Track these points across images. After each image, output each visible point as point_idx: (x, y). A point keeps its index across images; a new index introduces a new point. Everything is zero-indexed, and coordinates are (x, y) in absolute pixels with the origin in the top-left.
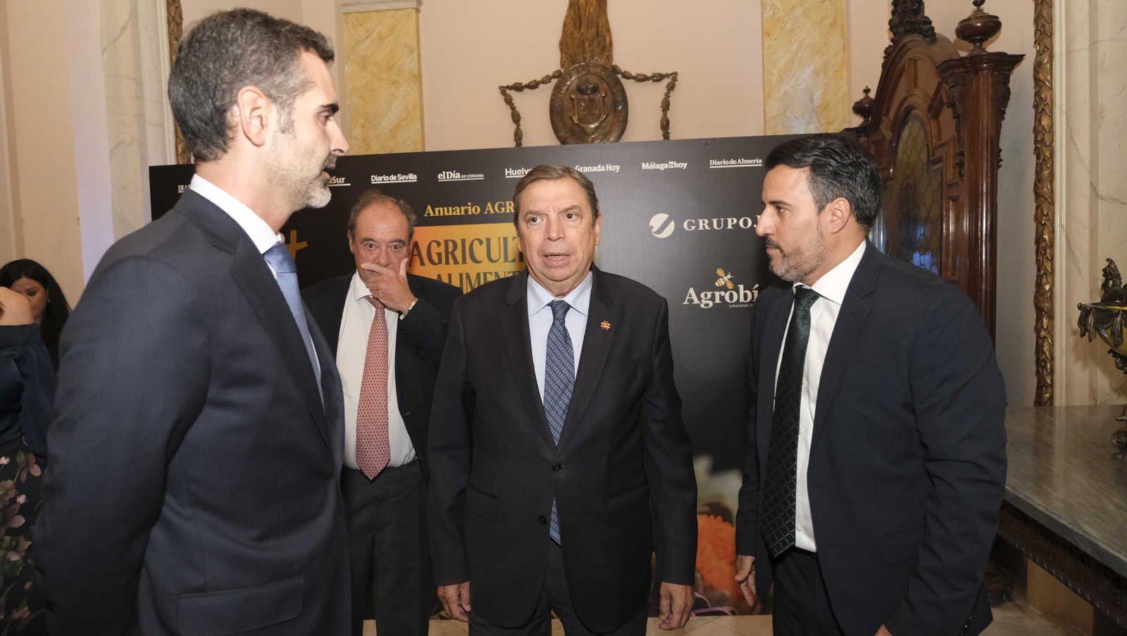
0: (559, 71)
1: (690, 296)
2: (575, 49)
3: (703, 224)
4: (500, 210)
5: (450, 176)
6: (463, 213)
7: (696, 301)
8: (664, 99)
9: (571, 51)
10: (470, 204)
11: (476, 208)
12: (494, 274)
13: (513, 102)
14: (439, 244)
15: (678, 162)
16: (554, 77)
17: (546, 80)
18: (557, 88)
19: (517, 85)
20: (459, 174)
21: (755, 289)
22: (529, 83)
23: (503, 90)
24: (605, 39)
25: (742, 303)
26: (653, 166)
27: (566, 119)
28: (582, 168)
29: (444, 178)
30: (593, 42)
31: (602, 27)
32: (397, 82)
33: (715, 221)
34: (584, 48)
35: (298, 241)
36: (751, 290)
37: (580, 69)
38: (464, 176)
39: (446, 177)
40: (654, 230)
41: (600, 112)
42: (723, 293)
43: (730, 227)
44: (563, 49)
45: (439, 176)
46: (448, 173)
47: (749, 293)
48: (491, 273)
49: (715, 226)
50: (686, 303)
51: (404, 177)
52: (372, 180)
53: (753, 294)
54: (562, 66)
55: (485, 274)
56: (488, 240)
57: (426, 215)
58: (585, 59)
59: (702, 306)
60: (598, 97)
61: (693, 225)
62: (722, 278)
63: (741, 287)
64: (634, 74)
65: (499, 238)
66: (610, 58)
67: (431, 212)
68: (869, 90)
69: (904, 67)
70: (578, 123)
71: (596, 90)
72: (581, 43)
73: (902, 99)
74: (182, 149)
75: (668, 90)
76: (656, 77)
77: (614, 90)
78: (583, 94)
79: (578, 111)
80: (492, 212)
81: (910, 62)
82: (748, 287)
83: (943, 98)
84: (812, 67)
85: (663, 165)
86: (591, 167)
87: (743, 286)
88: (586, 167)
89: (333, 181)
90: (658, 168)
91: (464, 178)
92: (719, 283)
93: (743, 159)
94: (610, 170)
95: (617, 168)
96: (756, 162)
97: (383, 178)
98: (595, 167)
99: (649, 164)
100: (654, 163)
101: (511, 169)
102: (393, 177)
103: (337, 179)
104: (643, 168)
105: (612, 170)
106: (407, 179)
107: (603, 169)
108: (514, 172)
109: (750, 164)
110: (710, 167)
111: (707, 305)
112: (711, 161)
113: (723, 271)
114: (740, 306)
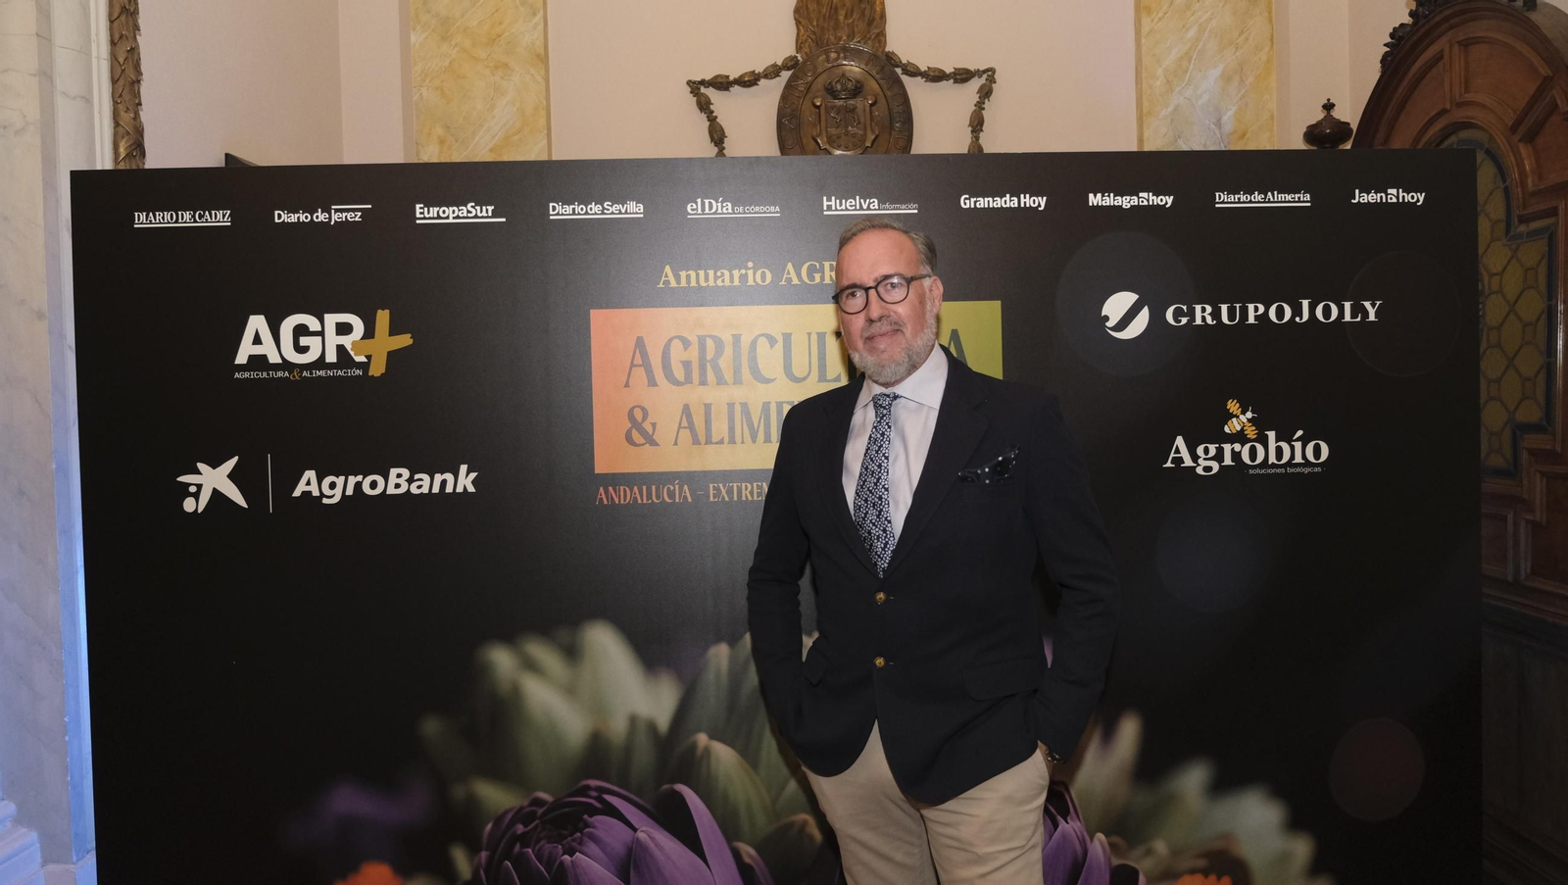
0: (793, 58)
1: (1177, 451)
2: (822, 20)
3: (1202, 314)
4: (812, 278)
5: (711, 208)
6: (736, 282)
7: (1188, 462)
8: (975, 111)
9: (815, 23)
10: (750, 264)
11: (763, 272)
13: (712, 107)
14: (686, 343)
15: (1157, 194)
16: (785, 67)
17: (772, 72)
18: (790, 87)
19: (720, 80)
20: (730, 204)
21: (1297, 440)
22: (741, 76)
23: (695, 87)
24: (872, 6)
25: (1274, 466)
26: (1109, 200)
27: (804, 141)
28: (973, 200)
29: (700, 211)
30: (852, 11)
32: (506, 66)
33: (1224, 308)
34: (837, 20)
35: (393, 332)
36: (1289, 441)
37: (833, 55)
38: (741, 209)
39: (703, 209)
40: (1110, 324)
41: (865, 128)
42: (1237, 447)
43: (1251, 320)
44: (801, 20)
45: (689, 206)
46: (707, 201)
47: (1285, 446)
49: (1225, 319)
50: (1169, 464)
51: (616, 207)
52: (551, 213)
53: (1292, 448)
54: (799, 49)
55: (780, 405)
56: (787, 337)
57: (661, 285)
58: (838, 38)
59: (1200, 471)
60: (861, 104)
61: (1185, 315)
62: (1238, 417)
63: (1271, 435)
64: (923, 68)
65: (809, 334)
66: (881, 37)
67: (671, 277)
68: (1333, 105)
69: (1439, 57)
70: (828, 147)
71: (860, 92)
72: (832, 11)
73: (1433, 113)
74: (126, 148)
75: (980, 97)
76: (959, 74)
77: (889, 93)
78: (835, 98)
79: (827, 128)
80: (795, 281)
81: (1456, 48)
82: (1285, 436)
83: (1557, 105)
84: (1221, 67)
85: (1128, 198)
86: (991, 199)
87: (1274, 432)
88: (981, 199)
89: (469, 212)
90: (1120, 204)
91: (739, 213)
92: (1233, 426)
93: (1276, 193)
94: (1028, 205)
95: (1041, 202)
96: (1299, 198)
97: (574, 209)
98: (998, 199)
99: (1103, 196)
100: (1112, 195)
101: (833, 198)
102: (595, 208)
103: (478, 208)
104: (1091, 204)
105: (1033, 205)
106: (623, 211)
107: (1014, 203)
108: (841, 205)
109: (1289, 202)
110: (1217, 206)
111: (1208, 469)
112: (1217, 194)
113: (1238, 405)
114: (1268, 471)
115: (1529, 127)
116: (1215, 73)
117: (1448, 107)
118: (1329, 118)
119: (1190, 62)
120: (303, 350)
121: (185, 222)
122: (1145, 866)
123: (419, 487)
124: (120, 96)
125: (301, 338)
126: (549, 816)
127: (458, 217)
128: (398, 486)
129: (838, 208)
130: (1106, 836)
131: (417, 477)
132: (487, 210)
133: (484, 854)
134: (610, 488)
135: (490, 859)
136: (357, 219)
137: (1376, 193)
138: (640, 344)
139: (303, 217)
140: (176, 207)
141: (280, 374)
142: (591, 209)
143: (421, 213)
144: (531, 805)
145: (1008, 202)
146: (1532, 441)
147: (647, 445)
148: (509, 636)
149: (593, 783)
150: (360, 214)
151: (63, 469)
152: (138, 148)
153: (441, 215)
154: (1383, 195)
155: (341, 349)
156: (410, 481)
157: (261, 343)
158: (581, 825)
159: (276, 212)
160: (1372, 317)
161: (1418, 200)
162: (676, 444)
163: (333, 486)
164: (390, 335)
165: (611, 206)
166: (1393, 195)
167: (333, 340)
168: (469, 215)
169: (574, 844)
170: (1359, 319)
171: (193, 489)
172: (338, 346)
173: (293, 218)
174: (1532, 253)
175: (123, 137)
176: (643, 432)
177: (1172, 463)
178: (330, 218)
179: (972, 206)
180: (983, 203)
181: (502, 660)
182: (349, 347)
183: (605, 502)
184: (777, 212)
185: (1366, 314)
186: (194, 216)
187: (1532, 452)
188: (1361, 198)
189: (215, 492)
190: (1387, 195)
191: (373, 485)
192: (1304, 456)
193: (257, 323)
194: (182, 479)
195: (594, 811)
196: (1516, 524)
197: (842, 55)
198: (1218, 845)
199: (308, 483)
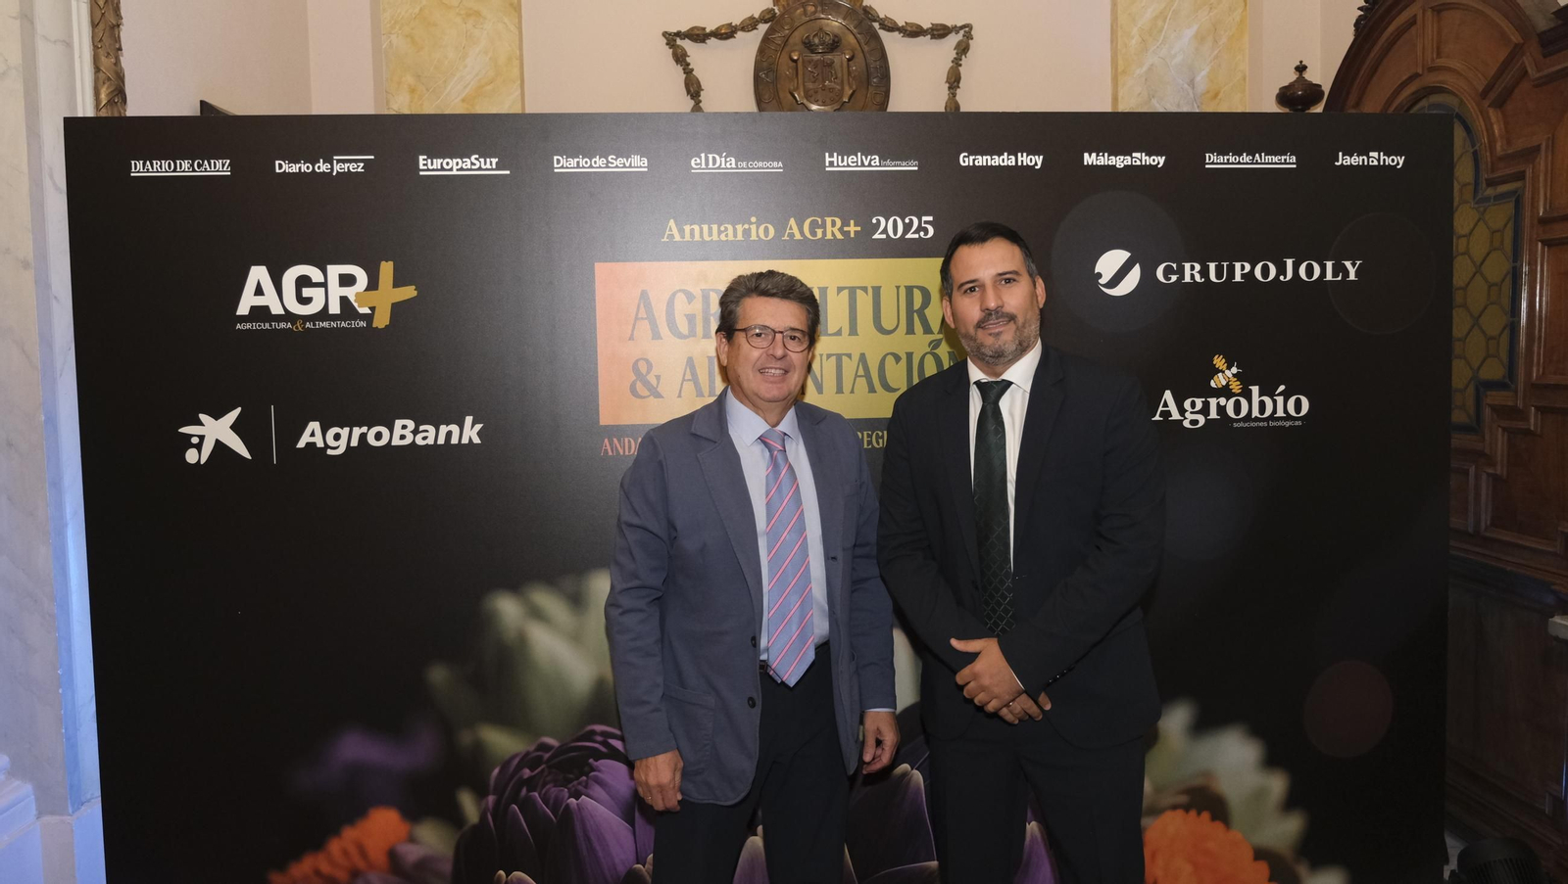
0: (770, 11)
1: (1166, 405)
3: (1191, 272)
4: (814, 233)
5: (714, 164)
6: (740, 237)
8: (952, 67)
10: (753, 219)
11: (766, 227)
13: (687, 59)
14: (690, 297)
15: (1149, 154)
16: (763, 19)
17: (750, 25)
19: (696, 32)
20: (733, 159)
21: (1279, 394)
22: (717, 29)
23: (671, 38)
25: (1257, 419)
26: (1103, 160)
27: (781, 95)
28: (972, 158)
29: (703, 166)
33: (1212, 266)
35: (397, 284)
36: (1272, 395)
37: (811, 9)
38: (744, 164)
39: (707, 163)
42: (1222, 401)
45: (693, 162)
46: (710, 156)
47: (1267, 400)
49: (1213, 277)
50: (1157, 418)
51: (621, 161)
52: (556, 166)
57: (665, 239)
59: (1186, 424)
60: (838, 59)
61: (1174, 273)
62: (1223, 372)
63: (1255, 389)
64: (901, 24)
67: (675, 231)
68: (1305, 68)
69: (1412, 22)
70: (805, 101)
71: (838, 47)
73: (1405, 78)
74: (107, 95)
75: (957, 54)
76: (938, 30)
77: (866, 48)
78: (813, 52)
79: (804, 82)
80: (798, 236)
81: (1429, 13)
82: (1268, 390)
83: (1526, 72)
84: (1195, 28)
85: (1122, 158)
86: (989, 157)
87: (1257, 387)
88: (980, 157)
89: (472, 164)
90: (1114, 163)
91: (743, 168)
92: (1218, 382)
93: (1263, 154)
94: (1025, 164)
95: (1037, 161)
96: (1285, 160)
97: (578, 162)
98: (996, 157)
99: (1098, 155)
100: (1106, 154)
101: (835, 154)
102: (599, 161)
103: (482, 160)
104: (1086, 163)
105: (1029, 164)
106: (627, 165)
107: (1012, 162)
108: (843, 161)
109: (1276, 163)
110: (1207, 166)
111: (1194, 422)
112: (1207, 155)
113: (1224, 360)
114: (1252, 424)
115: (1499, 93)
116: (1189, 33)
117: (1420, 71)
118: (1301, 79)
119: (1164, 21)
120: (305, 301)
121: (183, 171)
123: (425, 438)
124: (101, 40)
125: (304, 289)
126: (556, 760)
127: (461, 169)
128: (403, 437)
129: (840, 164)
131: (422, 428)
132: (491, 162)
133: (491, 799)
134: (615, 440)
135: (497, 803)
136: (359, 170)
137: (1358, 156)
138: (644, 295)
139: (305, 167)
140: (173, 155)
141: (282, 325)
142: (595, 162)
143: (425, 165)
144: (537, 750)
145: (1005, 160)
146: (1495, 397)
147: (652, 397)
148: (515, 584)
149: (599, 728)
150: (362, 165)
151: (52, 421)
152: (119, 94)
153: (445, 166)
154: (1365, 158)
155: (344, 300)
156: (415, 432)
157: (263, 295)
158: (586, 769)
159: (277, 162)
160: (1352, 277)
161: (1398, 164)
162: (680, 396)
163: (337, 437)
164: (395, 286)
165: (616, 160)
166: (1375, 158)
167: (336, 291)
168: (473, 167)
169: (580, 788)
170: (1339, 278)
171: (195, 440)
172: (341, 297)
173: (294, 168)
174: (1500, 215)
175: (104, 83)
176: (646, 384)
177: (1160, 416)
178: (332, 169)
179: (971, 164)
180: (981, 161)
181: (507, 608)
182: (352, 299)
183: (610, 454)
184: (780, 168)
185: (1346, 273)
186: (192, 165)
187: (1494, 408)
188: (1345, 160)
189: (218, 443)
190: (1369, 158)
191: (378, 436)
192: (1285, 410)
193: (258, 274)
195: (599, 756)
196: (1477, 477)
197: (819, 9)
198: (1198, 782)
199: (313, 435)
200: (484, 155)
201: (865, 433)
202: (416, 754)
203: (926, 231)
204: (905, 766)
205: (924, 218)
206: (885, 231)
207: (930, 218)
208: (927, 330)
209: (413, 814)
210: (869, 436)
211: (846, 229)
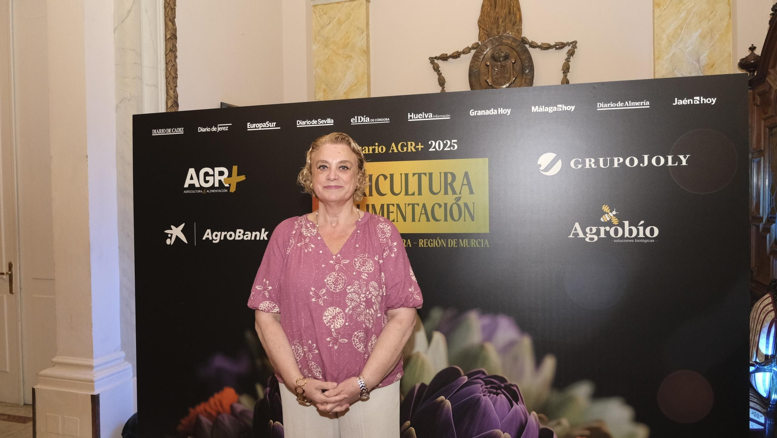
0: (477, 44)
1: (576, 230)
2: (491, 24)
3: (590, 163)
4: (402, 149)
5: (361, 120)
6: (371, 152)
7: (581, 235)
8: (565, 63)
9: (488, 27)
10: (377, 144)
11: (382, 149)
12: (395, 206)
13: (440, 69)
15: (567, 106)
16: (473, 48)
17: (466, 51)
18: (475, 57)
19: (443, 56)
20: (368, 118)
21: (641, 226)
22: (452, 54)
23: (432, 60)
24: (515, 16)
25: (627, 238)
26: (542, 109)
27: (481, 83)
28: (476, 112)
29: (356, 122)
30: (505, 19)
31: (513, 6)
32: (350, 56)
33: (601, 160)
34: (498, 24)
35: (238, 175)
36: (636, 226)
37: (494, 41)
38: (373, 120)
40: (542, 168)
41: (510, 76)
42: (608, 228)
43: (616, 165)
44: (481, 25)
45: (352, 120)
46: (359, 117)
47: (634, 229)
48: (393, 205)
49: (602, 165)
50: (571, 236)
51: (323, 121)
52: (297, 124)
53: (638, 230)
54: (480, 39)
55: (388, 205)
56: (392, 176)
58: (498, 33)
59: (587, 240)
60: (509, 63)
61: (580, 164)
62: (608, 214)
63: (626, 223)
64: (539, 44)
65: (401, 174)
66: (519, 31)
68: (755, 48)
70: (492, 84)
71: (507, 57)
72: (496, 20)
74: (171, 104)
75: (568, 56)
77: (522, 57)
79: (492, 75)
80: (396, 151)
82: (633, 223)
84: (700, 31)
85: (552, 108)
86: (484, 111)
87: (628, 222)
88: (480, 111)
89: (267, 125)
90: (547, 111)
91: (372, 122)
92: (605, 218)
93: (630, 102)
94: (502, 113)
95: (508, 111)
96: (643, 104)
97: (306, 123)
98: (488, 111)
99: (539, 107)
100: (543, 106)
101: (413, 114)
102: (314, 122)
103: (270, 123)
104: (533, 111)
105: (504, 113)
106: (325, 123)
107: (495, 112)
108: (416, 116)
109: (637, 106)
110: (598, 109)
111: (592, 239)
112: (598, 104)
113: (608, 208)
114: (625, 241)
116: (696, 34)
118: (752, 54)
119: (682, 30)
120: (207, 182)
121: (168, 133)
122: (557, 431)
123: (247, 237)
124: (169, 84)
125: (207, 177)
127: (263, 128)
128: (239, 236)
129: (415, 118)
130: (537, 413)
131: (246, 233)
132: (273, 124)
133: (268, 389)
135: (270, 391)
136: (226, 130)
137: (687, 99)
139: (208, 129)
140: (165, 127)
141: (199, 191)
143: (250, 126)
145: (492, 112)
150: (228, 127)
152: (176, 103)
153: (257, 127)
154: (691, 100)
155: (220, 181)
156: (244, 234)
157: (193, 179)
159: (199, 128)
160: (684, 163)
161: (712, 103)
163: (216, 236)
164: (238, 176)
165: (321, 121)
166: (698, 100)
167: (217, 178)
168: (267, 127)
170: (676, 164)
171: (169, 236)
172: (219, 180)
173: (204, 130)
175: (170, 99)
177: (573, 236)
178: (217, 130)
179: (475, 115)
180: (480, 113)
182: (223, 181)
184: (388, 121)
185: (680, 161)
186: (171, 131)
188: (678, 102)
189: (177, 238)
190: (694, 100)
191: (231, 236)
192: (645, 234)
193: (192, 171)
194: (167, 231)
197: (499, 40)
198: (595, 425)
199: (208, 235)
200: (271, 122)
201: (425, 240)
202: (240, 367)
203: (454, 147)
204: (442, 397)
205: (453, 141)
206: (435, 147)
207: (456, 141)
208: (454, 192)
209: (240, 392)
210: (427, 241)
211: (417, 147)
